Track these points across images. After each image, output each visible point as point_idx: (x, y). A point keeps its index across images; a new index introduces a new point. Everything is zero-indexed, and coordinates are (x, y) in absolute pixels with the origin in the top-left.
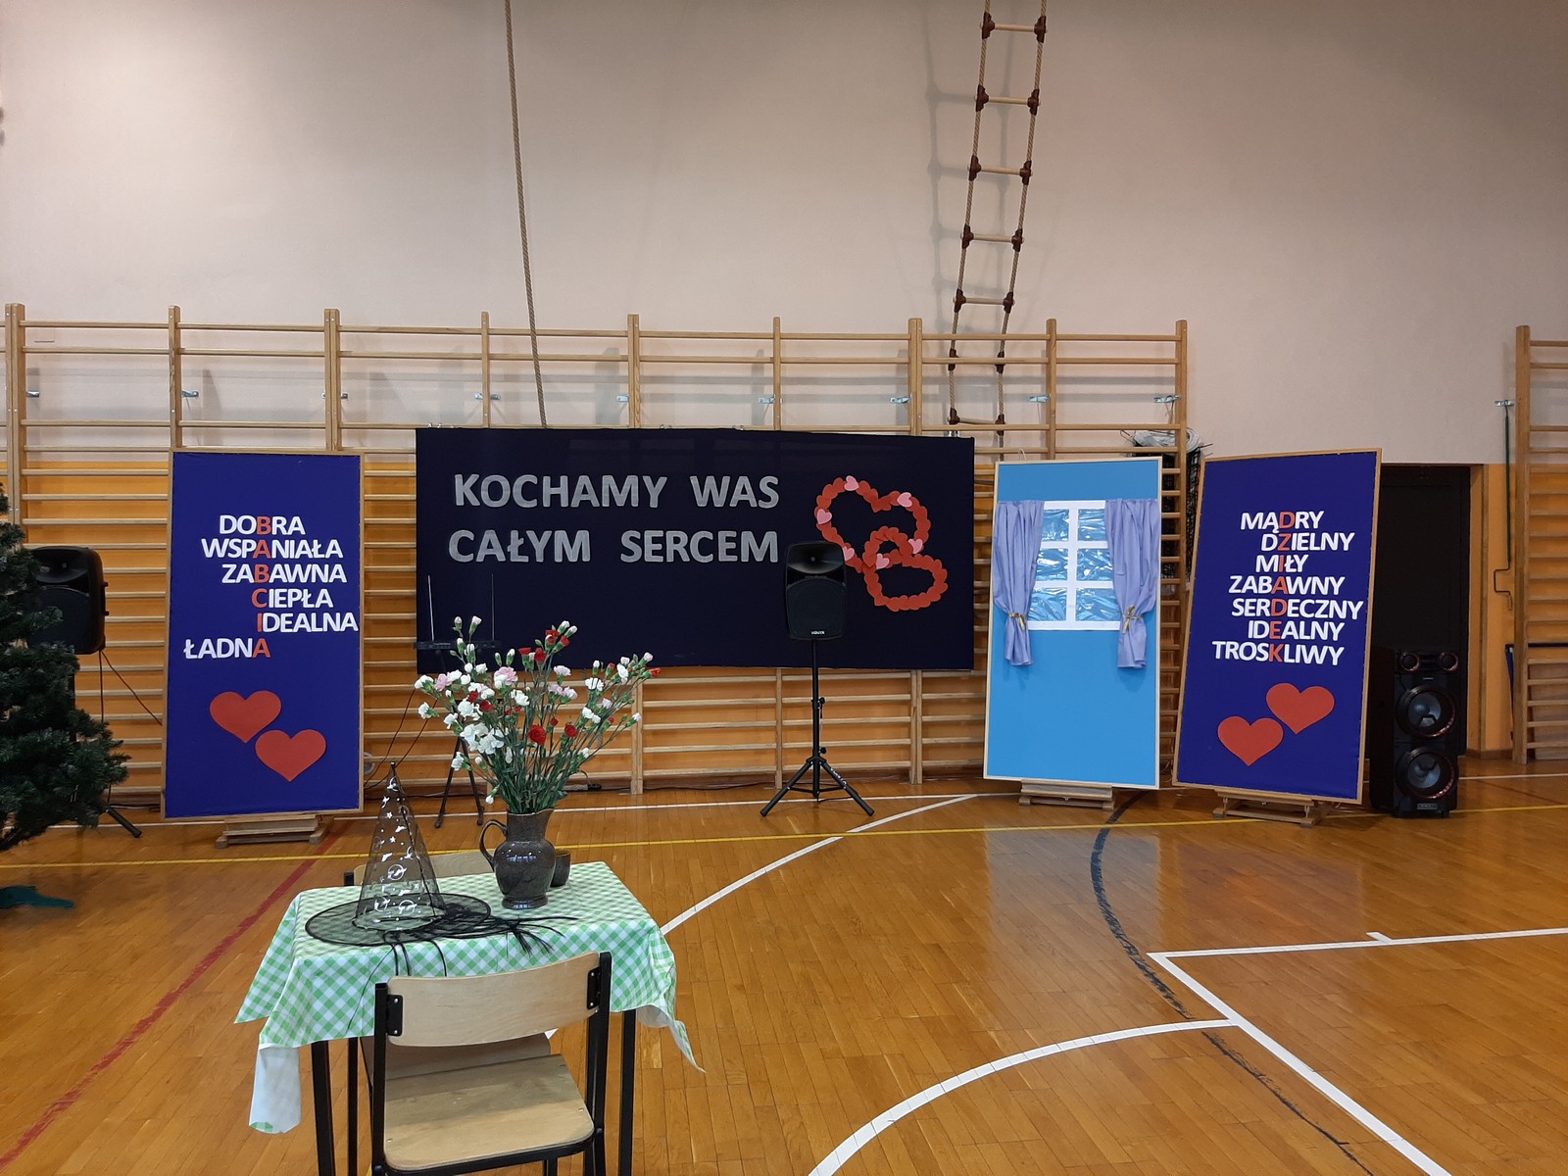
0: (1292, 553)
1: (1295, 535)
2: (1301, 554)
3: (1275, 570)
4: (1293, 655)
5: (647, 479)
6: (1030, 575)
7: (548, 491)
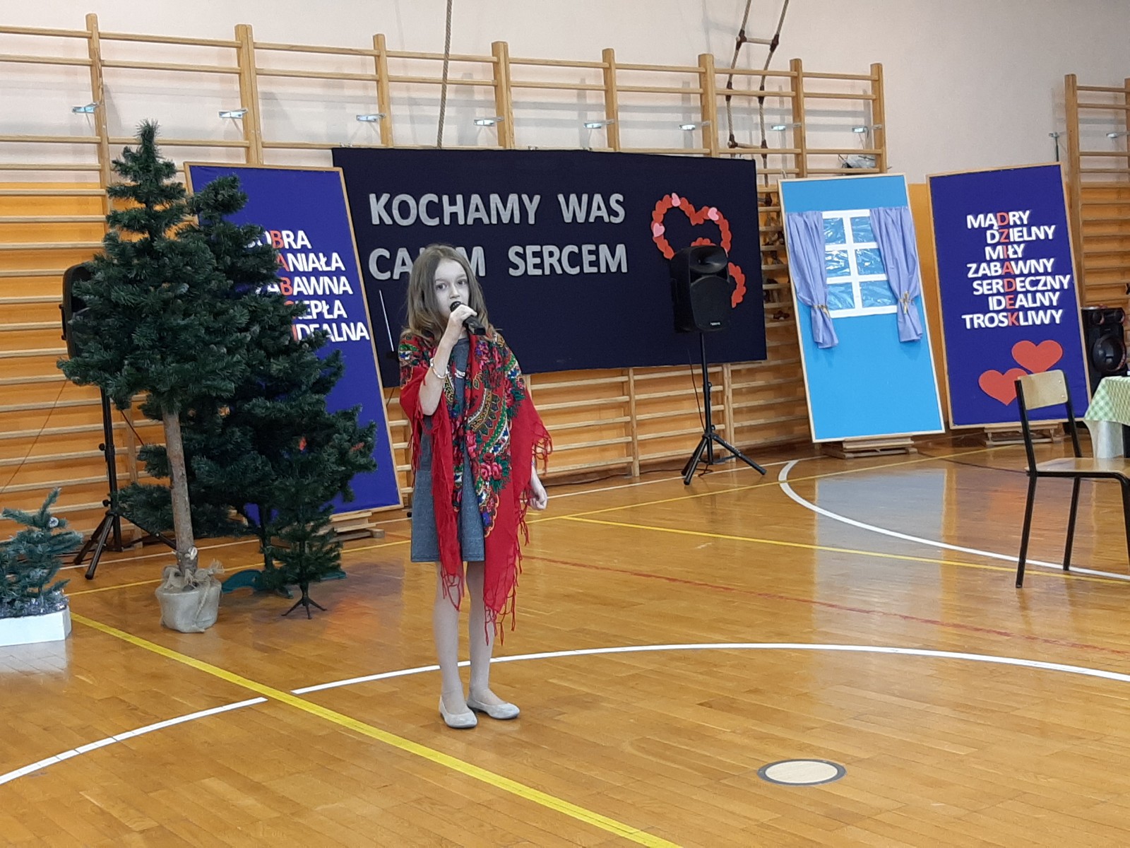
0: (1012, 243)
1: (1011, 230)
2: (1019, 243)
3: (1001, 257)
4: (1026, 319)
5: (525, 197)
6: (824, 273)
7: (448, 209)
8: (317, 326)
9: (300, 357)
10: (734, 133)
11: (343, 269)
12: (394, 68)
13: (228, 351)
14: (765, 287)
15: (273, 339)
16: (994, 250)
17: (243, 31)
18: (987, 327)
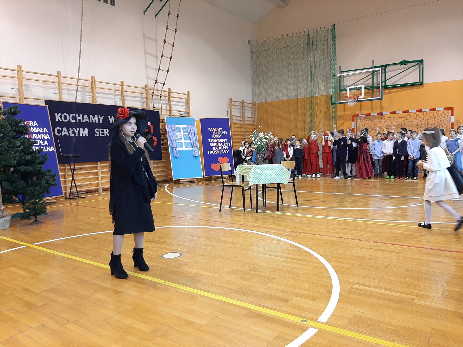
0: (218, 135)
1: (218, 132)
2: (220, 135)
3: (216, 138)
4: (221, 152)
5: (99, 116)
6: (176, 139)
7: (78, 118)
8: (40, 147)
9: (35, 155)
10: (154, 104)
11: (47, 132)
12: (63, 80)
13: (14, 152)
14: (161, 142)
15: (27, 150)
16: (214, 136)
17: (20, 67)
18: (213, 154)
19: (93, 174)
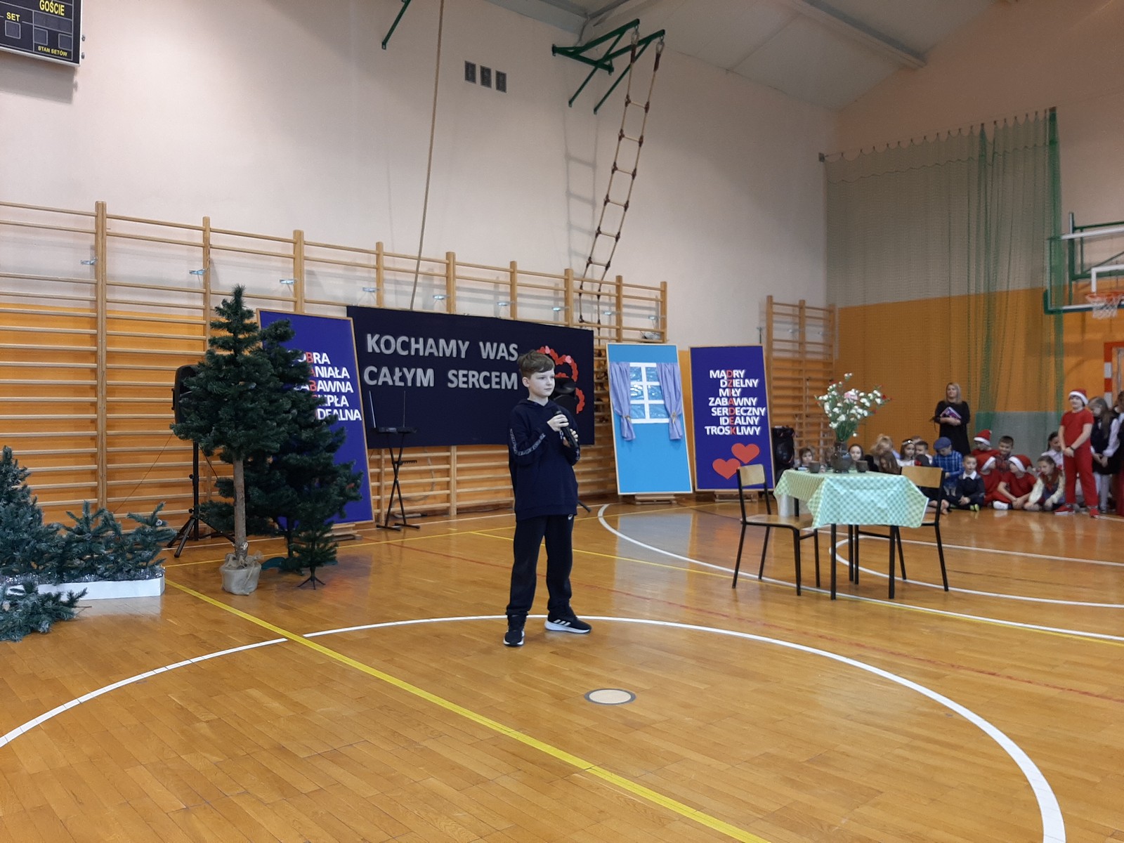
0: (734, 388)
1: (734, 380)
2: (738, 388)
3: (728, 395)
4: (740, 431)
5: (460, 342)
6: (629, 397)
7: (414, 346)
8: (330, 410)
9: (320, 430)
10: (583, 314)
12: (387, 262)
13: (277, 425)
14: (595, 403)
15: (305, 418)
16: (724, 391)
17: (298, 234)
18: (718, 435)
19: (439, 474)
